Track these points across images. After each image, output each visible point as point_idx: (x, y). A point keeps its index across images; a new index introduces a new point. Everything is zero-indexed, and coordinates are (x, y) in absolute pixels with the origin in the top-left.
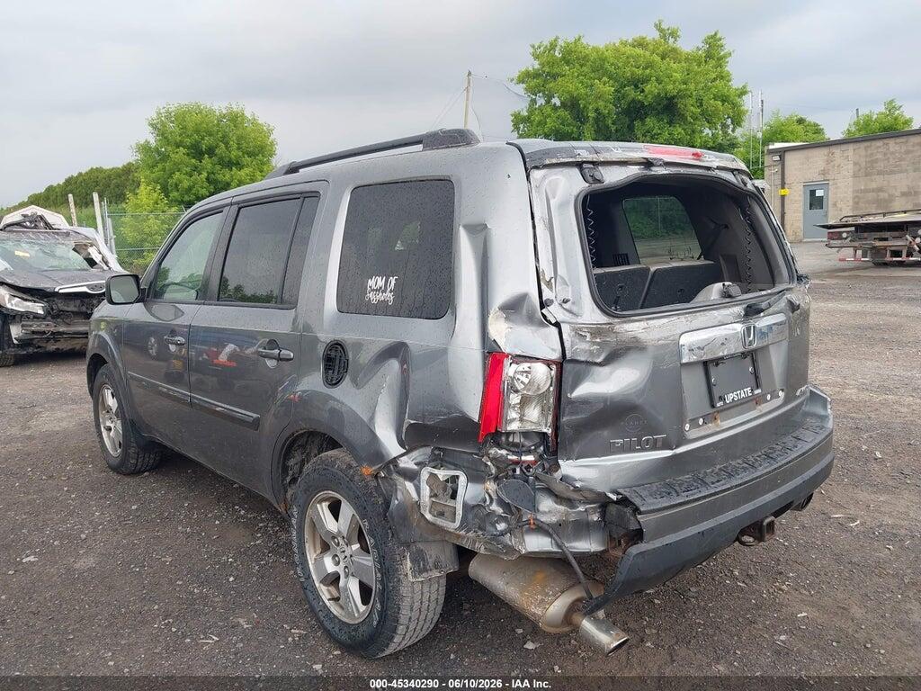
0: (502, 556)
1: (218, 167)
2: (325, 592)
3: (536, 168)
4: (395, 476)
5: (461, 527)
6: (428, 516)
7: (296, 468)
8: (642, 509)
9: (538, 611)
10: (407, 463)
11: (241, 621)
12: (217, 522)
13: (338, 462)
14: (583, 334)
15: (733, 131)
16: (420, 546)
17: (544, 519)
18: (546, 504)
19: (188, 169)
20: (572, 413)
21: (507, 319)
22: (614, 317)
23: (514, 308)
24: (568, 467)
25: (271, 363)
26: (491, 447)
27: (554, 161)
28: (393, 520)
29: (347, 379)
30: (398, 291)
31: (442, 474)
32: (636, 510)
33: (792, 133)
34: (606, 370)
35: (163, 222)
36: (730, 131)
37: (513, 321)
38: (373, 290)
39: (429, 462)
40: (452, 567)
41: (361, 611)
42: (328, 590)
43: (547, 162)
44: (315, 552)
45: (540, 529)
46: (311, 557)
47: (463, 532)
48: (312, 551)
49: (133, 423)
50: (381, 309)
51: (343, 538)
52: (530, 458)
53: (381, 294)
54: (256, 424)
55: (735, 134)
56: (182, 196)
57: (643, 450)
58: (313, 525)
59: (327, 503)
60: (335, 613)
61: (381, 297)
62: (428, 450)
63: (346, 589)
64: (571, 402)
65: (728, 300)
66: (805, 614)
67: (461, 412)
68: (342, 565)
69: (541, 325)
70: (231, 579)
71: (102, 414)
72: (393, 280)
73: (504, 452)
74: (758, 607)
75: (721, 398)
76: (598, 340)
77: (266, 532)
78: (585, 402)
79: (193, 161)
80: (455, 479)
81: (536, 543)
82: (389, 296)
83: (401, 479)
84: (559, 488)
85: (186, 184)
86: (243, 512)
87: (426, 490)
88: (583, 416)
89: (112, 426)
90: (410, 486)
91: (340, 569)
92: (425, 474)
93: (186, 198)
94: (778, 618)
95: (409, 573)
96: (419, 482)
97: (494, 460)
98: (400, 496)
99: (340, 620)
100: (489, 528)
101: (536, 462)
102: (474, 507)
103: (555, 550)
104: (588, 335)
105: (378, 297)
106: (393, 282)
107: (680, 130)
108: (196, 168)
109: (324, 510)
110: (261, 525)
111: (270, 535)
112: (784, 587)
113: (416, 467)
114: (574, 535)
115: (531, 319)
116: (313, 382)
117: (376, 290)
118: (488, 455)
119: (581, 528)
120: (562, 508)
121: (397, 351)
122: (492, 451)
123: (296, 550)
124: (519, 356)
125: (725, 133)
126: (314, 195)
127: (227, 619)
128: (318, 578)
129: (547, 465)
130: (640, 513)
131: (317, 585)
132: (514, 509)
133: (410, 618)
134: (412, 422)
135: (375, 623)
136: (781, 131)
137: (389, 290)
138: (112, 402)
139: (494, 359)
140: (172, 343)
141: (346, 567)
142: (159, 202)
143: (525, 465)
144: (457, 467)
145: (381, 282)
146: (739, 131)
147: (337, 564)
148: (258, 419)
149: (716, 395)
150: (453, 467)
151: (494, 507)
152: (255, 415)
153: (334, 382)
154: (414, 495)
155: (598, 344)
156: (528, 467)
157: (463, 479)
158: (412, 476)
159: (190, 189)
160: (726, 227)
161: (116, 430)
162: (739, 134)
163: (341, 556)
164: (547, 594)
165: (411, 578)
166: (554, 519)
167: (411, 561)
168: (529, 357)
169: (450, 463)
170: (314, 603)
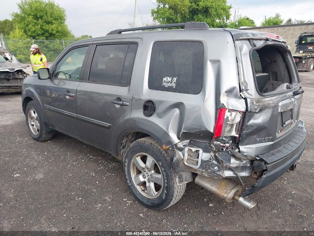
0: (214, 178)
1: (44, 24)
2: (139, 189)
3: (237, 40)
4: (175, 150)
5: (200, 168)
6: (186, 163)
7: (124, 144)
8: (268, 162)
9: (225, 195)
10: (180, 145)
11: (107, 198)
12: (83, 160)
13: (146, 142)
14: (254, 102)
15: (226, 21)
16: (181, 173)
17: (231, 165)
18: (233, 160)
19: (34, 24)
20: (247, 130)
21: (227, 96)
22: (262, 96)
23: (230, 92)
24: (242, 148)
25: (118, 106)
26: (215, 141)
27: (242, 38)
28: (174, 165)
29: (155, 114)
30: (177, 83)
31: (194, 149)
32: (266, 163)
33: (245, 23)
34: (258, 115)
35: (24, 44)
36: (225, 21)
37: (229, 97)
38: (166, 82)
39: (188, 145)
40: (190, 180)
41: (156, 194)
42: (140, 188)
43: (240, 38)
44: (134, 174)
45: (230, 169)
46: (133, 176)
47: (201, 169)
48: (133, 174)
49: (45, 123)
50: (170, 89)
51: (148, 169)
52: (228, 145)
53: (169, 84)
54: (109, 128)
55: (226, 22)
56: (32, 34)
57: (265, 142)
58: (134, 164)
59: (140, 157)
60: (144, 195)
61: (170, 85)
62: (188, 141)
63: (150, 187)
64: (247, 126)
65: (289, 90)
66: (294, 192)
67: (206, 128)
68: (147, 178)
69: (240, 98)
70: (97, 182)
71: (29, 119)
72: (175, 79)
73: (219, 143)
74: (279, 190)
75: (285, 124)
76: (257, 104)
77: (103, 164)
78: (251, 126)
79: (35, 21)
80: (197, 151)
81: (228, 174)
82: (174, 85)
83: (178, 151)
84: (239, 155)
85: (34, 29)
86: (91, 157)
87: (186, 155)
88: (250, 131)
89: (34, 124)
90: (180, 153)
91: (146, 180)
92: (186, 149)
93: (33, 35)
94: (286, 193)
95: (178, 182)
96: (184, 152)
97: (216, 145)
98: (177, 156)
99: (146, 198)
100: (211, 168)
101: (230, 146)
102: (206, 161)
103: (235, 176)
104: (255, 102)
105: (168, 85)
106: (175, 80)
107: (209, 20)
108: (36, 23)
109: (139, 159)
110: (100, 161)
111: (105, 165)
112: (285, 183)
113: (183, 147)
114: (241, 171)
115: (236, 96)
116: (138, 114)
117: (167, 82)
118: (213, 144)
119: (243, 168)
120: (238, 162)
121: (179, 105)
122: (215, 142)
123: (127, 174)
124: (231, 110)
125: (224, 22)
126: (135, 43)
127: (101, 197)
128: (136, 183)
129: (234, 147)
130: (268, 164)
131: (136, 186)
132: (221, 162)
133: (177, 195)
134: (185, 131)
135: (164, 198)
136: (241, 22)
137: (173, 82)
138: (35, 115)
139: (220, 110)
140: (67, 95)
141: (148, 179)
142: (23, 36)
143: (226, 147)
144: (199, 147)
145: (169, 79)
146: (228, 21)
147: (145, 178)
148: (110, 126)
149: (284, 122)
150: (197, 147)
151: (214, 162)
152: (109, 124)
153: (148, 115)
154: (182, 157)
155: (257, 106)
156: (227, 148)
157: (201, 151)
158: (181, 150)
159: (35, 31)
160: (275, 62)
161: (37, 126)
162: (228, 22)
163: (146, 175)
164: (228, 190)
165: (178, 184)
166: (235, 166)
167: (178, 178)
168: (235, 110)
169: (196, 146)
170: (135, 192)
